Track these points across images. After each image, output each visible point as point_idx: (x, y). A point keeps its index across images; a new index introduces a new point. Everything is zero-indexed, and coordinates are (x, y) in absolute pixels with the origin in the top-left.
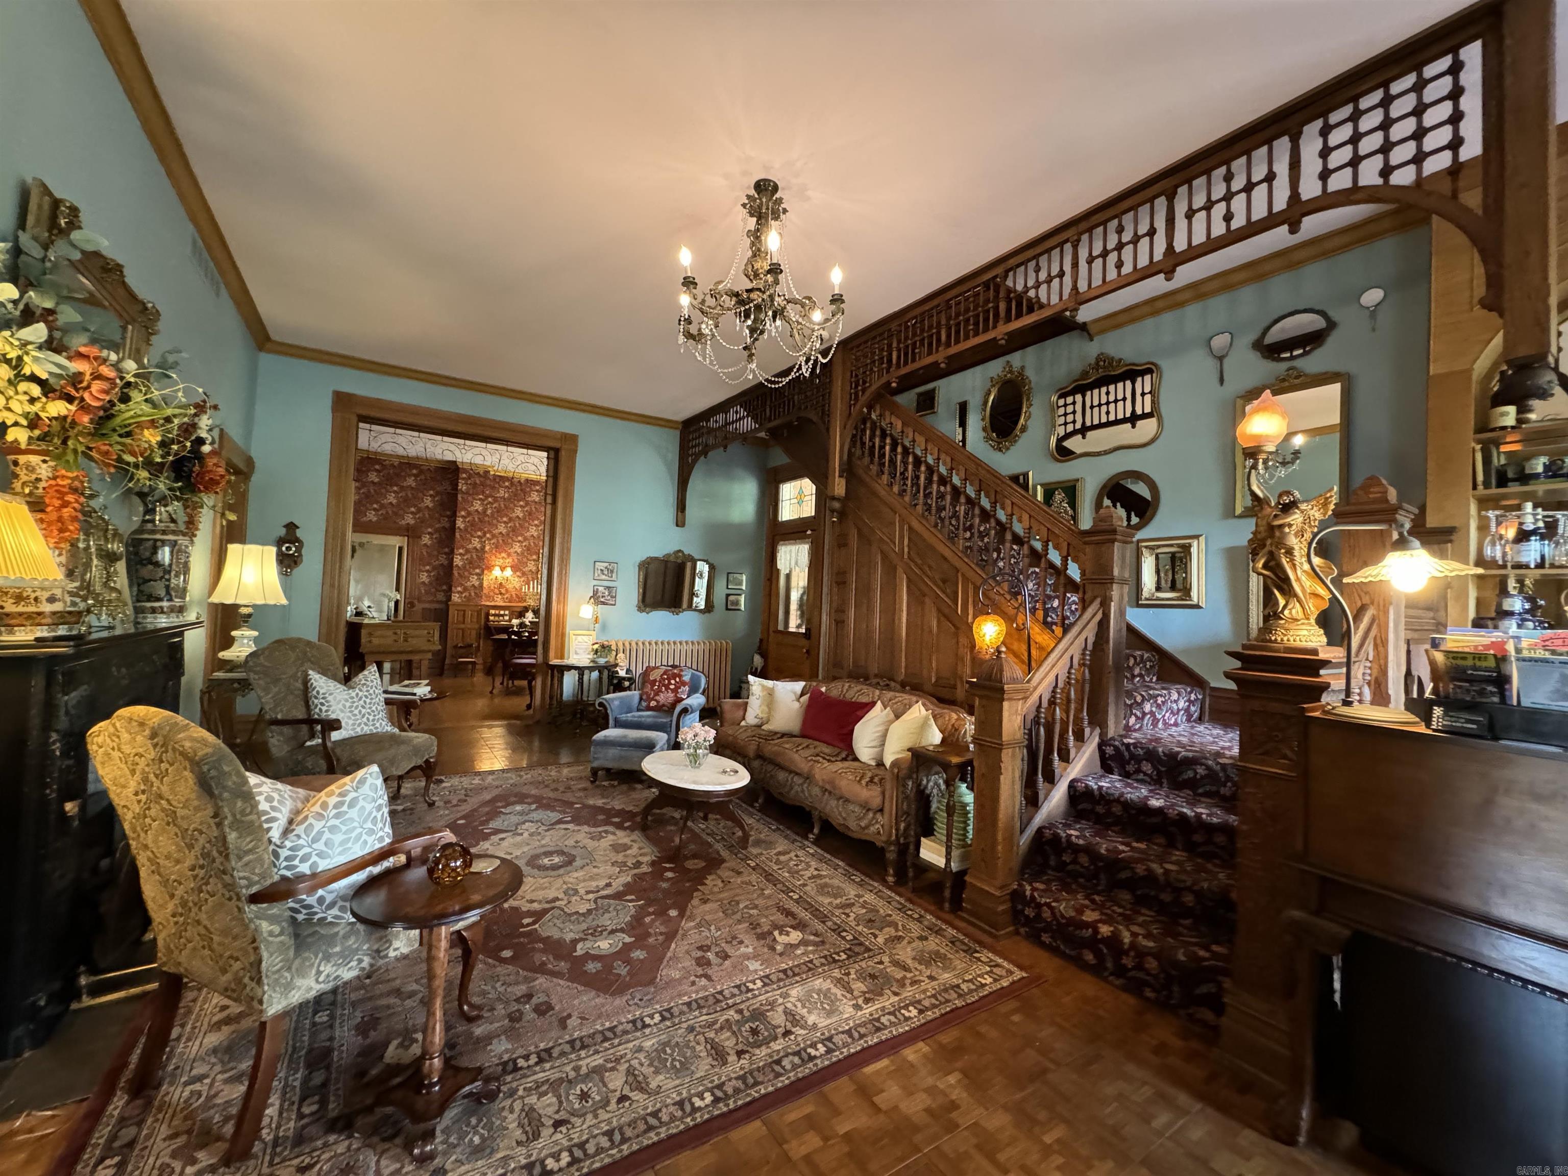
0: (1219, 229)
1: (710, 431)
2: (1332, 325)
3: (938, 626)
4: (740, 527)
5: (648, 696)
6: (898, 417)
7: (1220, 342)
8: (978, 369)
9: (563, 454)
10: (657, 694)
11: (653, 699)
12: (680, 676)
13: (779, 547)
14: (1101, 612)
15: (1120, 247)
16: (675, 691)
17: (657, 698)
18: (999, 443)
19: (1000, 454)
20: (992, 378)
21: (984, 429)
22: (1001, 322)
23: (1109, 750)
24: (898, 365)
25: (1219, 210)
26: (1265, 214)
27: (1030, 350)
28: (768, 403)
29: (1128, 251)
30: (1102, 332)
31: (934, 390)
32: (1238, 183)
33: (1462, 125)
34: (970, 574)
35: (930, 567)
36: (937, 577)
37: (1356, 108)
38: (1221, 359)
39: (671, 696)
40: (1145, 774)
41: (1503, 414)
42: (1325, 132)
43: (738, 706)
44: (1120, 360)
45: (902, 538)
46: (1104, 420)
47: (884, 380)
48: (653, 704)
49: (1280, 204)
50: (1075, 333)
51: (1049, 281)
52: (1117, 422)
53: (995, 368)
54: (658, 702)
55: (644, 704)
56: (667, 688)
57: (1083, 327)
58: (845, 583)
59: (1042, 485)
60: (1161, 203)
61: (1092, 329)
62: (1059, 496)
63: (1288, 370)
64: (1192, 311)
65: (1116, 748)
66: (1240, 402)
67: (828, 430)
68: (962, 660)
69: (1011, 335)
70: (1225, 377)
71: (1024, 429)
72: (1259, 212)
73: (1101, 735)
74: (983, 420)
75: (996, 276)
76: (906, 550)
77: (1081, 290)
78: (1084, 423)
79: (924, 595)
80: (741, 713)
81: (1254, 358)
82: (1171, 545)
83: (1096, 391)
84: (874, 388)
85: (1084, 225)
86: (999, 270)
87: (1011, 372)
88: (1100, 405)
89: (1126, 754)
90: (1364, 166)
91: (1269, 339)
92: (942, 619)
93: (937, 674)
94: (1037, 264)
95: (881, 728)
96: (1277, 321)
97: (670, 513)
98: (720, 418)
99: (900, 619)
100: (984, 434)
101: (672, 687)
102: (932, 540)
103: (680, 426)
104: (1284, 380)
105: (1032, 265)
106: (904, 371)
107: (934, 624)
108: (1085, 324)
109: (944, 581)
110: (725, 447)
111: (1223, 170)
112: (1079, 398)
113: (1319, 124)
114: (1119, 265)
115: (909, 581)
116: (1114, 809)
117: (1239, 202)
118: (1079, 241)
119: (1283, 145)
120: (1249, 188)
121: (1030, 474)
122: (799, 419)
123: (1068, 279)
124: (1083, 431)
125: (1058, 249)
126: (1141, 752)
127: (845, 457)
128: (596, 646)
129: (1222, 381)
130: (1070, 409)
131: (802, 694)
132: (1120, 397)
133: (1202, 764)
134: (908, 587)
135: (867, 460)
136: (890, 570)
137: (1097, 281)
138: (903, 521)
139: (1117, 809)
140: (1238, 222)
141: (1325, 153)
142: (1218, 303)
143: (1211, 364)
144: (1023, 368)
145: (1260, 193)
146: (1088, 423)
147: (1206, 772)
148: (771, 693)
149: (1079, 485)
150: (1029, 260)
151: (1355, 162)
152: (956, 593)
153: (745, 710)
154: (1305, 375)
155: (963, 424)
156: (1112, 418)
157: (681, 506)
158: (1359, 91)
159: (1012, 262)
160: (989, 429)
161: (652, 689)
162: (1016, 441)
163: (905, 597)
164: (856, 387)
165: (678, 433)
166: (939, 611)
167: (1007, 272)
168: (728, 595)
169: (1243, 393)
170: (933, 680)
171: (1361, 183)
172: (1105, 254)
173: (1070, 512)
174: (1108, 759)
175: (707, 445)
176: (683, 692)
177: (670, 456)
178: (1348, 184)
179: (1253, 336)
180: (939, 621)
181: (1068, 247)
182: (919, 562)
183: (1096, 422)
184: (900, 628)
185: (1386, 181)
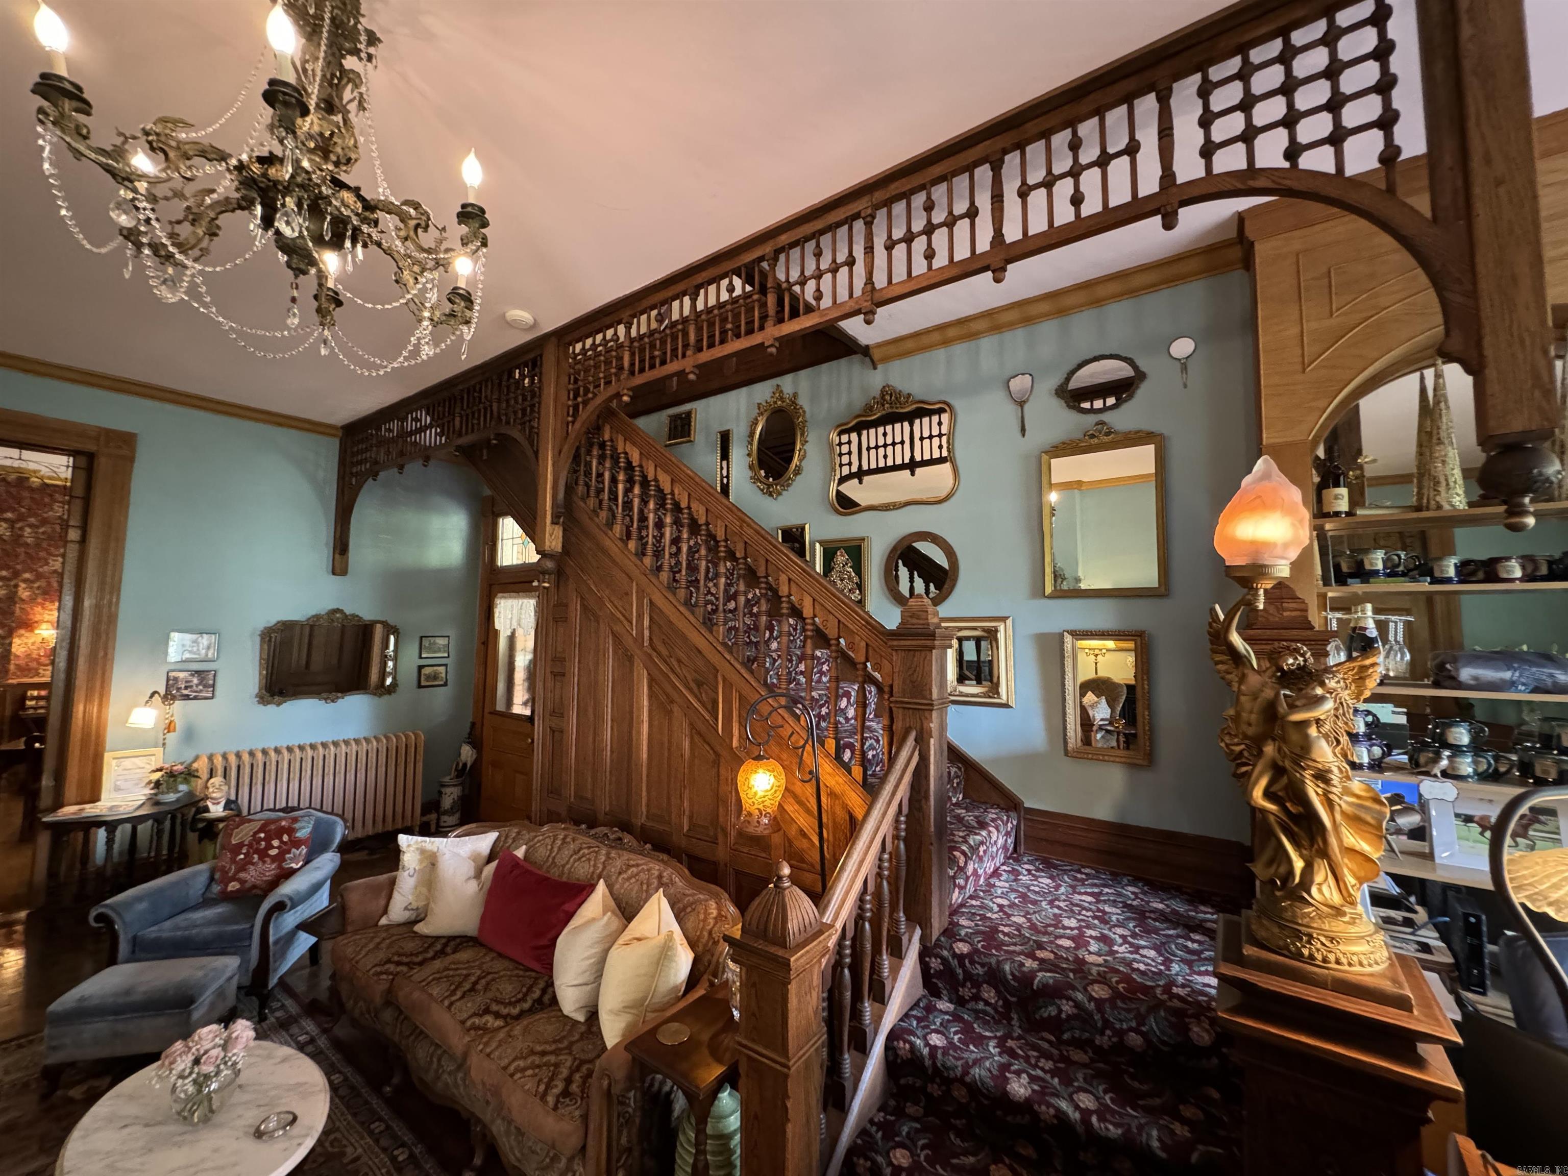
0: (1065, 215)
1: (382, 442)
2: (1140, 376)
3: (692, 749)
4: (439, 575)
5: (224, 872)
6: (634, 444)
7: (1019, 384)
8: (744, 391)
9: (103, 464)
10: (243, 867)
11: (234, 879)
12: (290, 831)
13: (497, 601)
14: (917, 753)
15: (929, 230)
16: (280, 858)
17: (242, 875)
18: (769, 486)
19: (770, 499)
20: (759, 404)
21: (751, 467)
22: (769, 323)
23: (935, 964)
24: (632, 373)
25: (1065, 188)
26: (1128, 198)
27: (803, 373)
28: (458, 410)
29: (940, 238)
30: (886, 359)
31: (689, 414)
32: (1089, 154)
33: (1395, 93)
34: (734, 677)
35: (679, 661)
36: (689, 678)
37: (1246, 61)
38: (1021, 404)
39: (269, 869)
40: (987, 1003)
41: (1336, 497)
42: (1204, 92)
43: (375, 890)
44: (909, 395)
45: (640, 617)
46: (882, 464)
47: (612, 390)
48: (233, 886)
49: (1149, 185)
50: (856, 358)
51: (834, 270)
52: (895, 468)
53: (762, 392)
54: (242, 882)
55: (216, 888)
56: (263, 854)
57: (865, 351)
58: (563, 675)
59: (821, 543)
60: (984, 173)
61: (876, 354)
62: (841, 558)
63: (1097, 424)
64: (987, 344)
65: (944, 961)
66: (1045, 457)
67: (536, 453)
68: (725, 803)
69: (785, 342)
70: (1027, 427)
71: (798, 471)
72: (1120, 196)
73: (922, 939)
74: (749, 455)
75: (761, 259)
76: (647, 633)
77: (878, 286)
78: (860, 466)
79: (672, 702)
80: (382, 902)
81: (1057, 406)
82: (975, 628)
83: (872, 431)
84: (599, 400)
85: (879, 196)
86: (767, 249)
87: (782, 399)
88: (877, 447)
89: (959, 971)
90: (1260, 142)
91: (1073, 385)
92: (697, 739)
93: (691, 818)
94: (818, 245)
95: (597, 950)
96: (1080, 366)
97: (323, 555)
98: (395, 425)
99: (639, 733)
100: (750, 473)
101: (273, 852)
102: (680, 624)
103: (340, 434)
104: (1093, 436)
105: (810, 246)
106: (639, 380)
107: (686, 744)
108: (867, 346)
109: (699, 684)
110: (401, 467)
111: (1067, 134)
112: (854, 436)
113: (1197, 78)
114: (930, 255)
115: (652, 681)
116: (956, 1093)
117: (1091, 180)
118: (873, 217)
119: (1148, 105)
120: (1104, 161)
121: (807, 527)
122: (498, 436)
123: (860, 268)
124: (860, 475)
125: (846, 227)
126: (980, 970)
127: (561, 495)
128: (158, 775)
129: (1023, 430)
130: (845, 449)
131: (490, 859)
132: (898, 439)
133: (1069, 998)
134: (650, 687)
135: (592, 502)
136: (626, 659)
137: (900, 274)
138: (641, 593)
139: (959, 1093)
140: (1092, 206)
141: (1206, 122)
142: (1017, 338)
143: (1011, 409)
144: (795, 395)
145: (1119, 168)
146: (865, 467)
147: (1075, 1011)
148: (431, 861)
149: (864, 546)
150: (807, 239)
151: (1248, 136)
152: (715, 703)
153: (390, 897)
154: (1116, 432)
155: (725, 456)
156: (890, 463)
157: (341, 546)
158: (1248, 37)
159: (784, 239)
160: (756, 467)
161: (233, 861)
162: (789, 485)
163: (646, 703)
164: (575, 398)
165: (336, 443)
166: (692, 726)
167: (778, 252)
168: (420, 668)
169: (1048, 448)
170: (686, 828)
171: (1259, 164)
172: (909, 239)
173: (856, 579)
174: (934, 976)
175: (376, 462)
176: (294, 859)
177: (321, 474)
178: (1241, 164)
179: (1055, 381)
180: (692, 742)
181: (859, 225)
182: (665, 652)
183: (873, 466)
184: (639, 745)
185: (1294, 164)
